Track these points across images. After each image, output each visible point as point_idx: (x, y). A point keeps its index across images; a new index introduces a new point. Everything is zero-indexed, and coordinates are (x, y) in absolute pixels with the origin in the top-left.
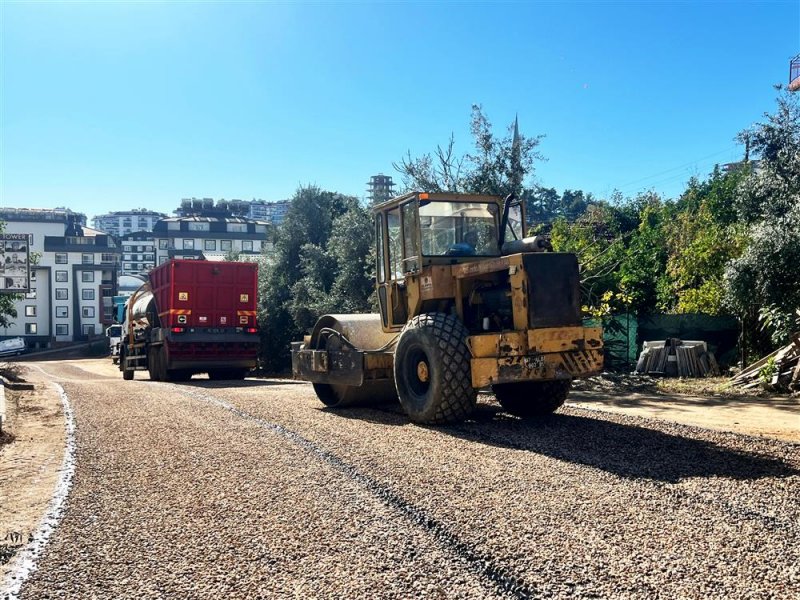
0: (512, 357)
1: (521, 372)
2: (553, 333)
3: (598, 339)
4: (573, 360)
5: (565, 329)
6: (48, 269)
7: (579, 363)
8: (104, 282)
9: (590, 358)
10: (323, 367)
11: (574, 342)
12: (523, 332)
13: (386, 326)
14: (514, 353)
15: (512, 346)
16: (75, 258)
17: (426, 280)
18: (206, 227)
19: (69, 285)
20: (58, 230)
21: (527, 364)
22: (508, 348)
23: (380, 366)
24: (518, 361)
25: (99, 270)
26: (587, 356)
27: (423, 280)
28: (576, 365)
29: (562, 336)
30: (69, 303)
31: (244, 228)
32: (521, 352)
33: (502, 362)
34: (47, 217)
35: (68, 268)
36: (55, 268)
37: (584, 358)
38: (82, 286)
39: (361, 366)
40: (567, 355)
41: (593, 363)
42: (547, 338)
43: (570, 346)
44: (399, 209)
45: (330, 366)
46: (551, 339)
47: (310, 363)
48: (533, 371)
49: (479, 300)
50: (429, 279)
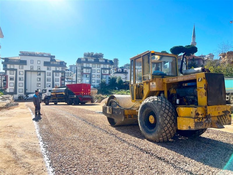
0: (200, 118)
1: (203, 125)
2: (216, 108)
3: (229, 111)
4: (221, 119)
5: (220, 106)
6: (45, 72)
7: (223, 120)
8: (62, 76)
9: (227, 119)
10: (110, 113)
11: (223, 112)
12: (204, 107)
13: (133, 100)
14: (200, 116)
15: (200, 113)
16: (53, 68)
17: (153, 83)
18: (93, 60)
19: (51, 77)
20: (48, 60)
21: (205, 121)
22: (197, 114)
23: (130, 114)
24: (202, 120)
25: (61, 72)
26: (226, 118)
27: (151, 84)
28: (222, 121)
29: (219, 109)
30: (51, 83)
31: (104, 61)
32: (203, 116)
33: (196, 120)
34: (45, 55)
35: (51, 72)
36: (47, 71)
37: (225, 118)
38: (55, 77)
39: (123, 114)
40: (219, 117)
41: (227, 121)
42: (213, 110)
43: (221, 114)
44: (141, 58)
45: (113, 113)
46: (215, 110)
47: (106, 111)
48: (207, 124)
49: (175, 92)
50: (155, 83)
